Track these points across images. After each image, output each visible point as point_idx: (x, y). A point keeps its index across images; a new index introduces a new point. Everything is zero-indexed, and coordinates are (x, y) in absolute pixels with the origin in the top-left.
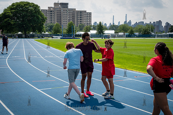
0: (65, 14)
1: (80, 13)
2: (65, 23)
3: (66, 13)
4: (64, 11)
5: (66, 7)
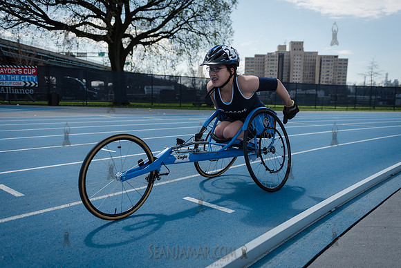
1: (326, 59)
3: (299, 61)
4: (296, 56)
5: (300, 49)
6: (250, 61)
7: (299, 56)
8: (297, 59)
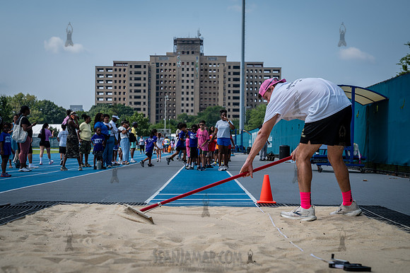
0: (188, 75)
3: (190, 72)
4: (185, 63)
5: (193, 53)
6: (104, 72)
7: (190, 63)
8: (188, 70)
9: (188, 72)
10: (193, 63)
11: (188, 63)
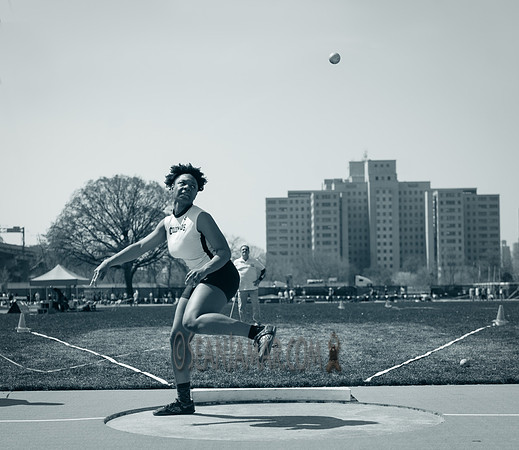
0: (384, 207)
1: (445, 199)
2: (385, 244)
3: (388, 203)
4: (381, 192)
5: (389, 178)
6: (277, 206)
7: (387, 192)
8: (384, 199)
9: (384, 203)
10: (390, 192)
11: (384, 192)
